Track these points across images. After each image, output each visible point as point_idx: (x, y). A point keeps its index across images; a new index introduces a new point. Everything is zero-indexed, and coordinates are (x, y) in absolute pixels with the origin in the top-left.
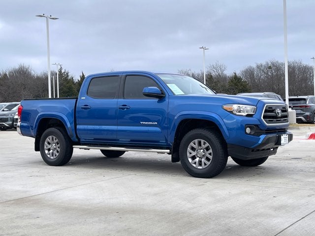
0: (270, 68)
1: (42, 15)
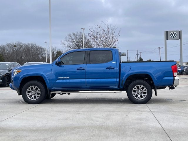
0: (15, 46)
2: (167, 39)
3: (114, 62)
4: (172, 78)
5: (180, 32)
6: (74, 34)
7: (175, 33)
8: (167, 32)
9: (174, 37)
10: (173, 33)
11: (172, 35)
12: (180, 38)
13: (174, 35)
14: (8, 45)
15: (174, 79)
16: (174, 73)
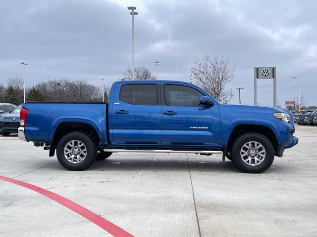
0: (59, 84)
2: (257, 77)
5: (273, 68)
6: (135, 70)
7: (268, 71)
8: (257, 68)
9: (266, 76)
10: (265, 70)
11: (264, 73)
12: (273, 77)
13: (267, 73)
14: (49, 83)
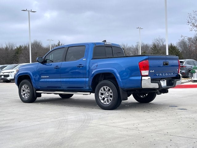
1: (26, 10)
3: (84, 59)
4: (139, 78)
15: (141, 80)
16: (142, 71)
